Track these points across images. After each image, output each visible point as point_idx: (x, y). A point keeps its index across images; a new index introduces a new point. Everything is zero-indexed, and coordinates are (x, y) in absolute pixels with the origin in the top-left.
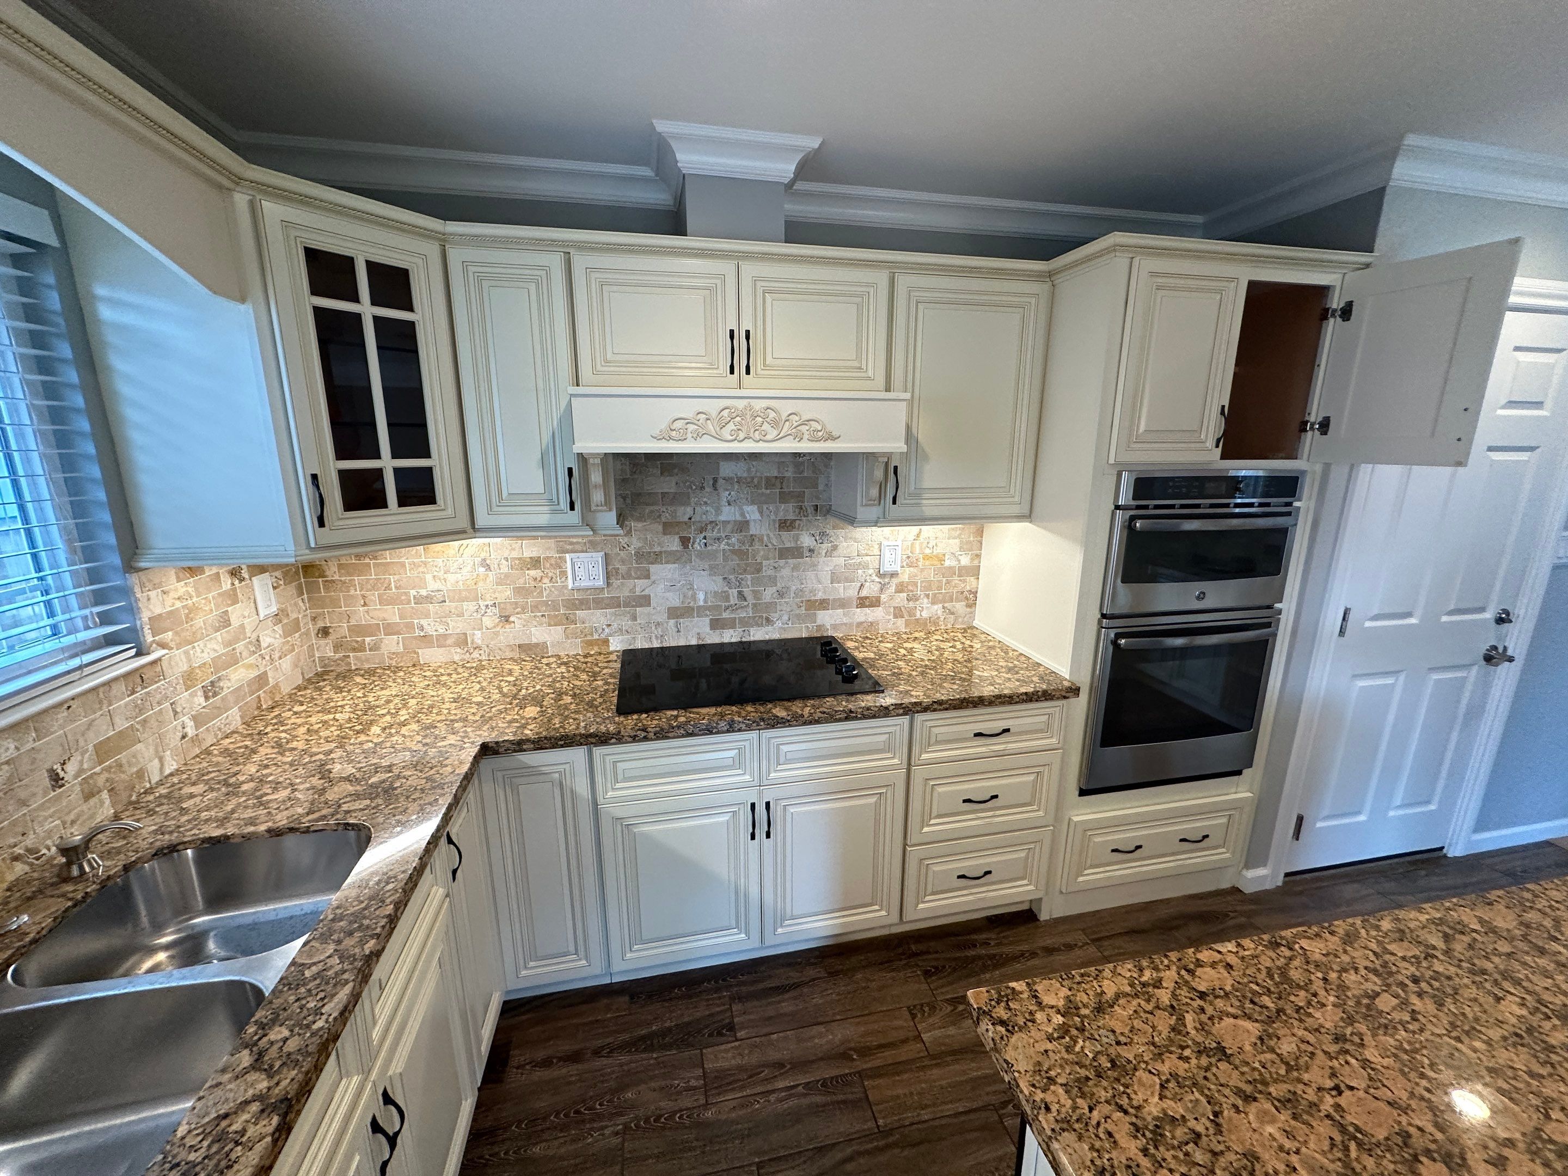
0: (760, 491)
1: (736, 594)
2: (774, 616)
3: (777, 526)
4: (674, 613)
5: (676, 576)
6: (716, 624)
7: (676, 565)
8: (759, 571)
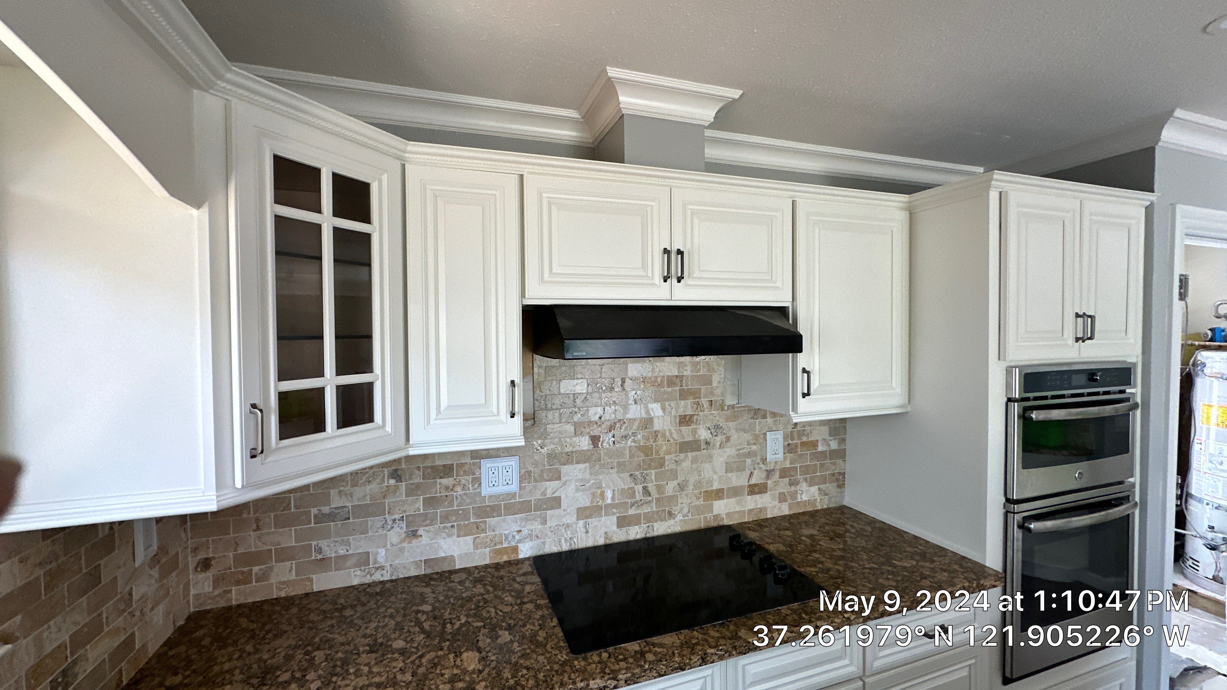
0: (663, 389)
1: (641, 489)
2: (675, 509)
3: (678, 421)
4: (584, 513)
5: (587, 476)
6: (623, 522)
7: (587, 465)
8: (662, 465)
